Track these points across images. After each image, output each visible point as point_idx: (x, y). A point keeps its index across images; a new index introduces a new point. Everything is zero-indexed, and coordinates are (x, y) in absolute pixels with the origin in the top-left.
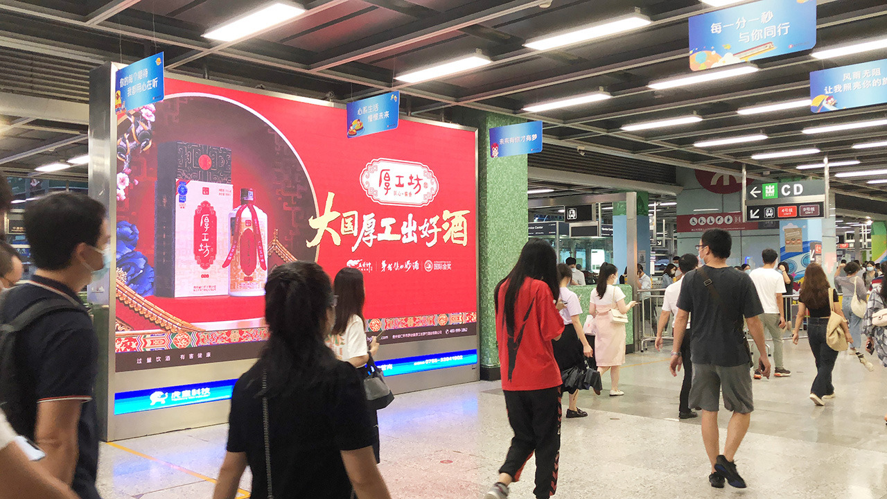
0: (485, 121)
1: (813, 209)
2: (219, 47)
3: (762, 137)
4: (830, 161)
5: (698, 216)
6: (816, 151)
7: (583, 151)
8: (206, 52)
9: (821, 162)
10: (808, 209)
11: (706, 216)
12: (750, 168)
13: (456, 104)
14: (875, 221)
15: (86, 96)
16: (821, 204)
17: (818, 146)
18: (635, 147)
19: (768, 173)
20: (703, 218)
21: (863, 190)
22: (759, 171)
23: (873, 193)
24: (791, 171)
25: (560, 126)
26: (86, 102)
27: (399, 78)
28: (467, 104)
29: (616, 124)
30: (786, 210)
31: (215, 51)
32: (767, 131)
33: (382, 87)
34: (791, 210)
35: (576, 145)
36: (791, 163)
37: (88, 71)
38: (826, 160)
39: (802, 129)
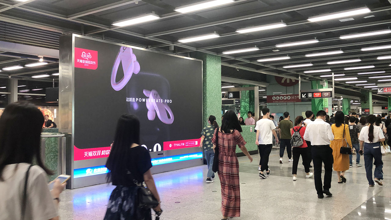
0: (206, 57)
1: (328, 94)
2: (115, 28)
3: (311, 65)
4: (334, 74)
5: (276, 96)
6: (330, 70)
7: (238, 69)
8: (108, 29)
9: (332, 74)
10: (326, 94)
11: (279, 96)
12: (302, 76)
13: (196, 50)
14: (343, 98)
15: (58, 47)
16: (331, 92)
17: (330, 68)
18: (258, 67)
19: (308, 78)
20: (278, 97)
21: (343, 86)
22: (304, 77)
23: (346, 87)
24: (317, 78)
25: (233, 60)
26: (58, 49)
27: (179, 41)
28: (201, 51)
29: (256, 59)
30: (317, 94)
31: (112, 29)
32: (312, 63)
33: (170, 44)
34: (319, 94)
35: (236, 66)
36: (319, 74)
37: (59, 36)
38: (333, 74)
39: (327, 62)
